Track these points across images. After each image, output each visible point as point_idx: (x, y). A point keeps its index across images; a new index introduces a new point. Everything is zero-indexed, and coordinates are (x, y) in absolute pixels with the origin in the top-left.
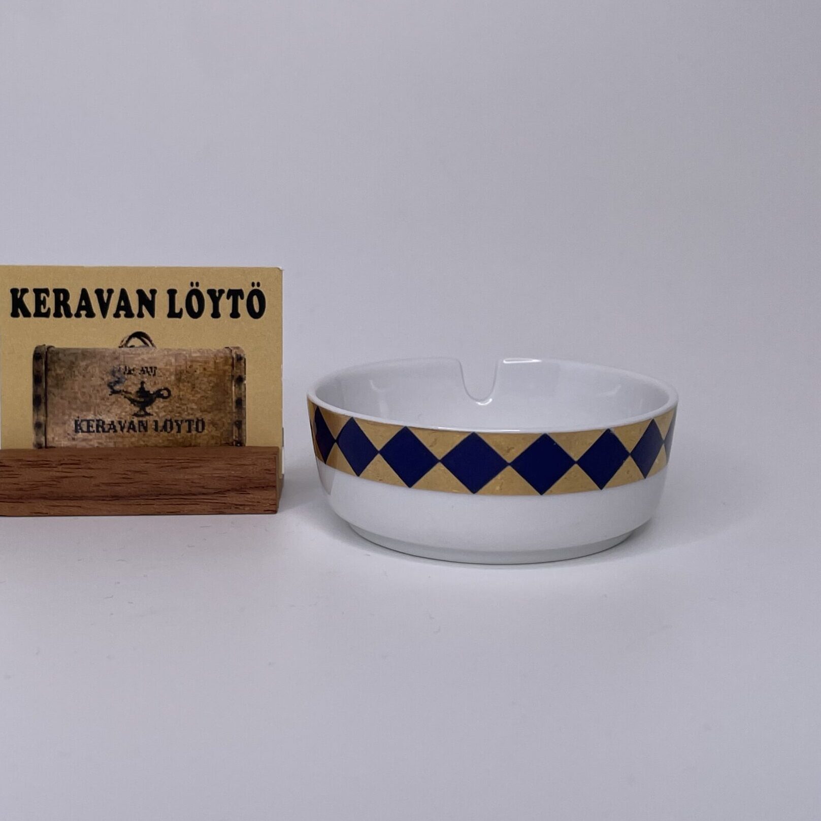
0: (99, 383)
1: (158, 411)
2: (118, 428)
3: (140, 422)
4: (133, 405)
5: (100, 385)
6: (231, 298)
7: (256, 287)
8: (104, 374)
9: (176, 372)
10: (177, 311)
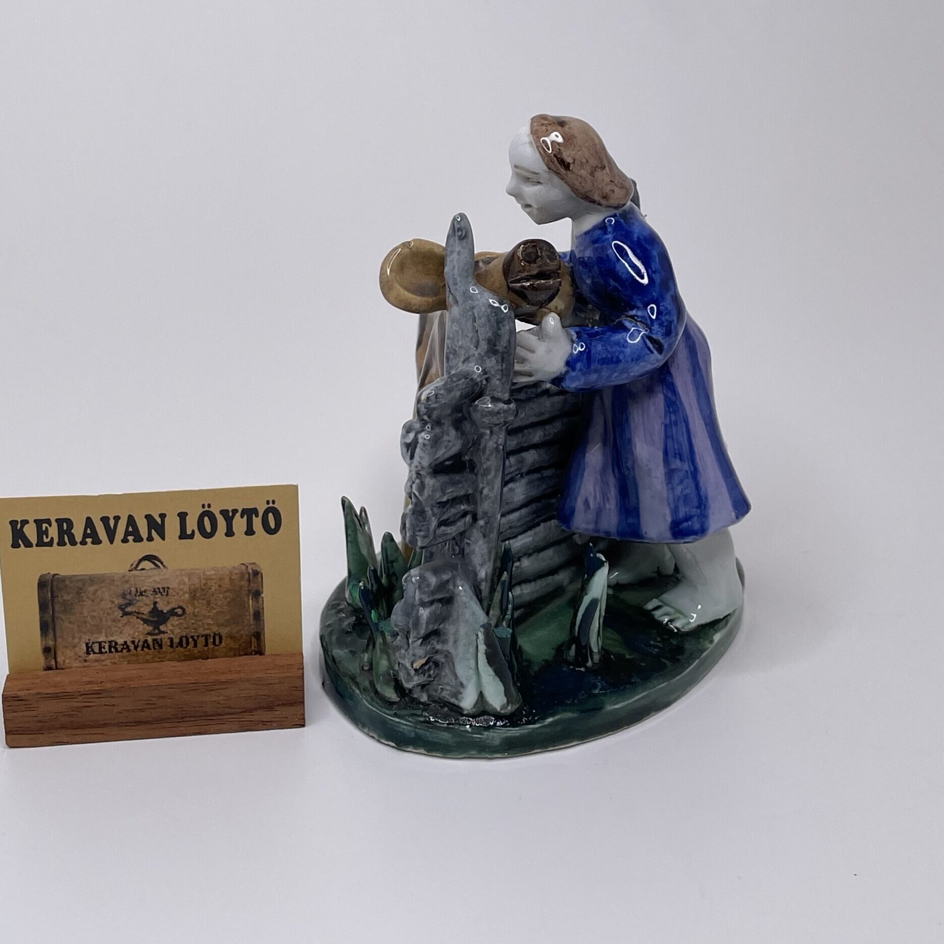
0: (109, 606)
1: (172, 629)
2: (132, 647)
3: (154, 640)
4: (146, 625)
5: (111, 608)
6: (245, 517)
7: (271, 505)
8: (114, 598)
9: (190, 590)
10: (189, 532)
